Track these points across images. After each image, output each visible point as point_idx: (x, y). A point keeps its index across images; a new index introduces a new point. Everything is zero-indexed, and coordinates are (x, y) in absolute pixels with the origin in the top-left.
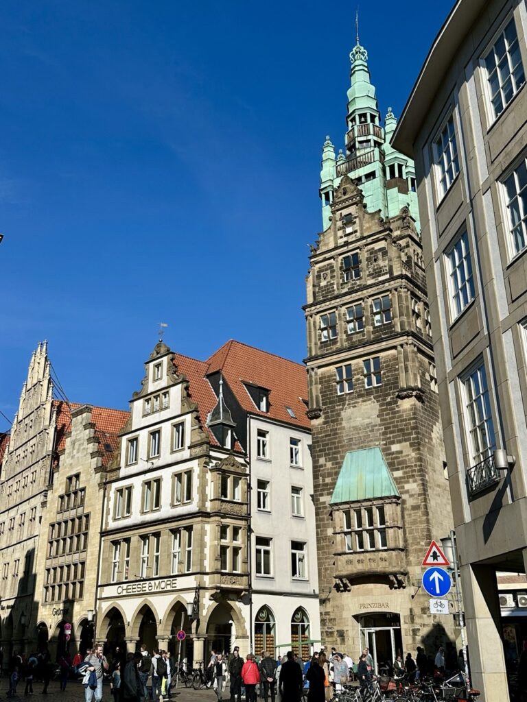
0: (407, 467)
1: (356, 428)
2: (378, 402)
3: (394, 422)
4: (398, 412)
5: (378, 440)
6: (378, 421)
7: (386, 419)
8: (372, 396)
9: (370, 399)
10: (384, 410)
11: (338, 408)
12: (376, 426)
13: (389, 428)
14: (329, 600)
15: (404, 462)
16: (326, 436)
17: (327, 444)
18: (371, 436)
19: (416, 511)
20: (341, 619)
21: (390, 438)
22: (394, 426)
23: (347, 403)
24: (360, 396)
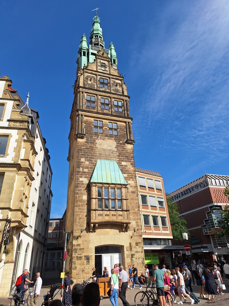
0: (129, 173)
1: (103, 149)
2: (116, 141)
3: (123, 152)
4: (126, 149)
5: (115, 158)
6: (116, 150)
7: (120, 150)
8: (113, 138)
9: (112, 139)
10: (119, 146)
11: (95, 137)
12: (115, 151)
13: (121, 154)
14: (80, 236)
15: (128, 171)
16: (86, 148)
17: (87, 153)
18: (112, 155)
19: (134, 194)
20: (88, 248)
21: (121, 158)
22: (123, 154)
23: (100, 137)
24: (106, 136)
